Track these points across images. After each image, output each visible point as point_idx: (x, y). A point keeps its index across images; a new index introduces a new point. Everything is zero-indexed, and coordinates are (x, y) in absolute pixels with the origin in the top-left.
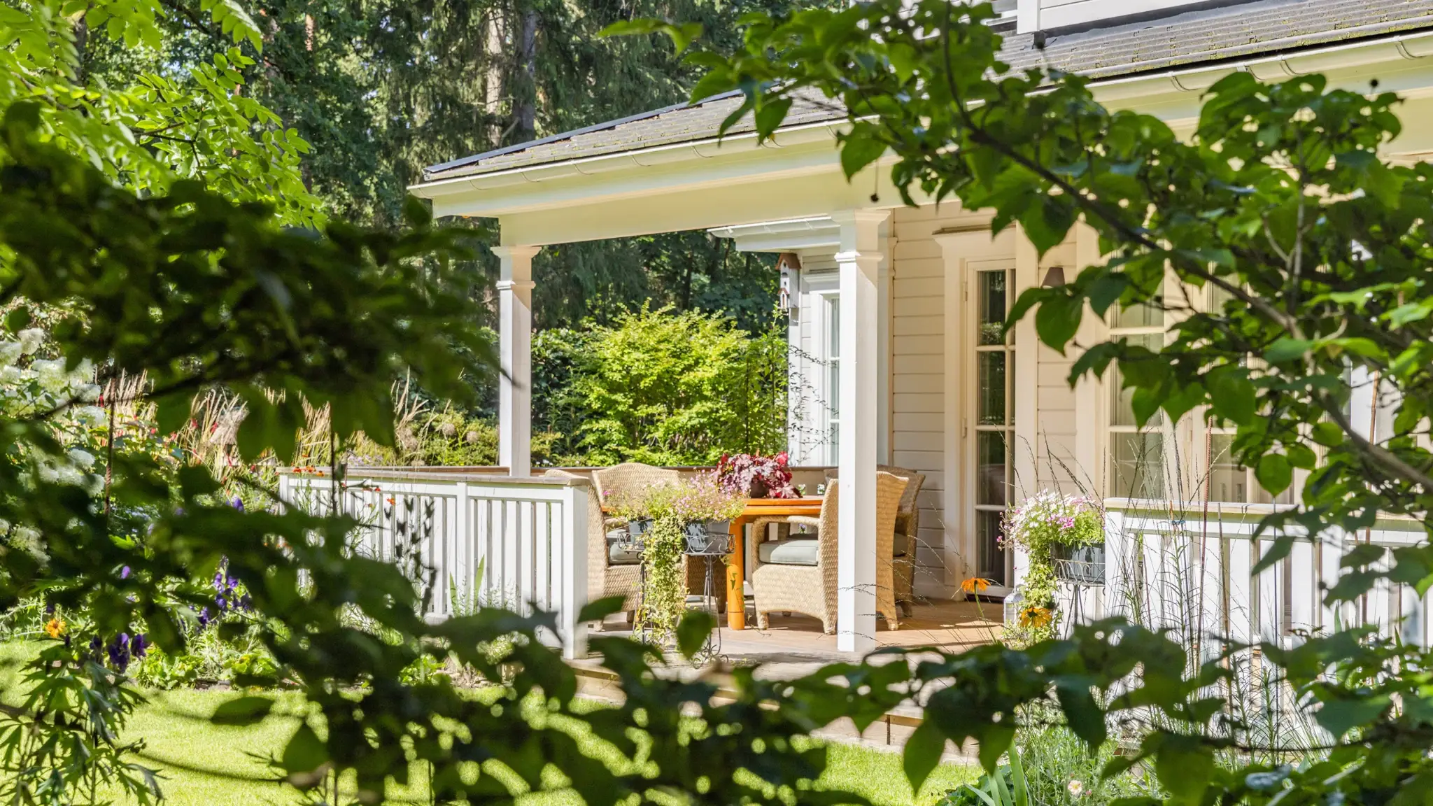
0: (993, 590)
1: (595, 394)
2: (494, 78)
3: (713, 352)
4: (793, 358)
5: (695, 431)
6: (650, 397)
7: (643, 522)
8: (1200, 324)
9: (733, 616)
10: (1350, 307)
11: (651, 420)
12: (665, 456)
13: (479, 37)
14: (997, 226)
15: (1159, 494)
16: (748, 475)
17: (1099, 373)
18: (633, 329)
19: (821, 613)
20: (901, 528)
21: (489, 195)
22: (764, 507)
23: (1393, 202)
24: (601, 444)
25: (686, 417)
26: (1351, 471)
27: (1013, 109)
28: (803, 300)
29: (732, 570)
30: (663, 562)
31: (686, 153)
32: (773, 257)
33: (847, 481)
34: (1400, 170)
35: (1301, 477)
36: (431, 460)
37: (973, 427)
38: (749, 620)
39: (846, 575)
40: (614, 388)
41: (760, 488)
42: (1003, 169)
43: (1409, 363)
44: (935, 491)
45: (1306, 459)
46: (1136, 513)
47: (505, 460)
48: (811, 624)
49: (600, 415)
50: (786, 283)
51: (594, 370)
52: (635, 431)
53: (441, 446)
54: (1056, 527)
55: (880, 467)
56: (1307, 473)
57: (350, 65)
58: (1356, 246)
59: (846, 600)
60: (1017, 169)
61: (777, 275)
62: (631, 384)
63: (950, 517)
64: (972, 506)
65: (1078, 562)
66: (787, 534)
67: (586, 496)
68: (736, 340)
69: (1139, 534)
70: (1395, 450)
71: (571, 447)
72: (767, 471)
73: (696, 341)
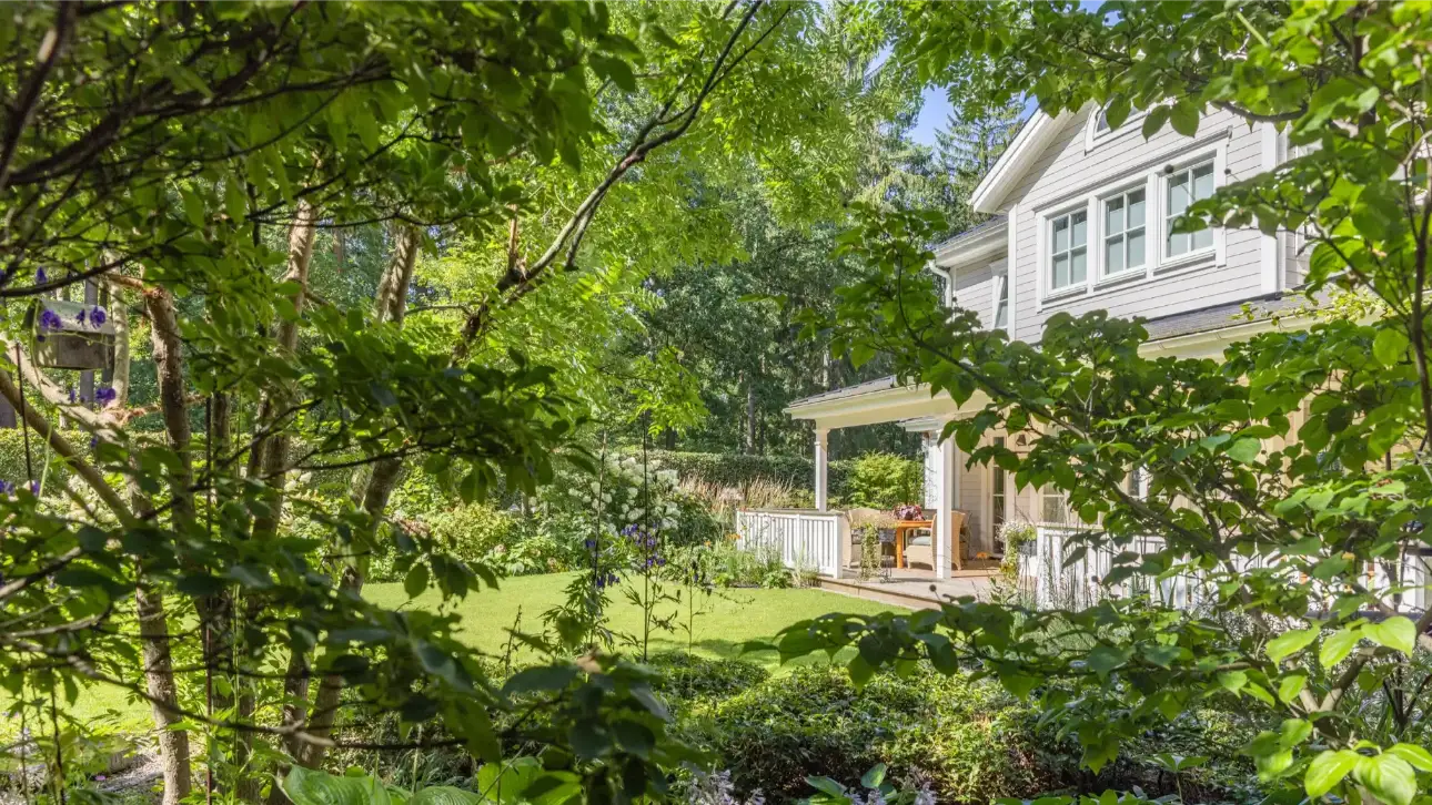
0: (999, 556)
1: (855, 483)
2: (825, 374)
3: (898, 468)
4: (927, 472)
5: (892, 496)
6: (875, 484)
7: (862, 529)
8: (1045, 441)
9: (899, 564)
10: (1119, 426)
11: (876, 492)
12: (880, 505)
13: (820, 359)
14: (934, 391)
15: (1062, 521)
16: (905, 512)
17: (985, 463)
18: (869, 460)
19: (931, 563)
20: (963, 531)
21: (815, 411)
22: (911, 524)
23: (1144, 374)
24: (857, 501)
25: (888, 491)
26: (1126, 513)
27: (938, 331)
28: (930, 449)
29: (899, 548)
30: (869, 544)
31: (881, 395)
32: (921, 433)
33: (940, 516)
34: (1150, 363)
35: (1101, 515)
36: (797, 506)
37: (992, 495)
38: (905, 565)
39: (940, 551)
40: (862, 480)
41: (909, 517)
42: (937, 362)
43: (1151, 456)
44: (977, 518)
45: (1105, 508)
46: (1050, 528)
47: (817, 506)
48: (927, 567)
49: (857, 490)
50: (924, 443)
51: (855, 474)
52: (869, 496)
53: (801, 502)
54: (1017, 533)
55: (954, 509)
56: (1104, 514)
57: (777, 372)
58: (1127, 403)
59: (940, 561)
60: (944, 362)
61: (920, 440)
62: (868, 480)
63: (983, 528)
64: (991, 524)
65: (1026, 546)
66: (920, 534)
67: (844, 520)
68: (906, 463)
69: (1051, 537)
70: (1149, 503)
71: (846, 501)
72: (912, 510)
73: (892, 464)
